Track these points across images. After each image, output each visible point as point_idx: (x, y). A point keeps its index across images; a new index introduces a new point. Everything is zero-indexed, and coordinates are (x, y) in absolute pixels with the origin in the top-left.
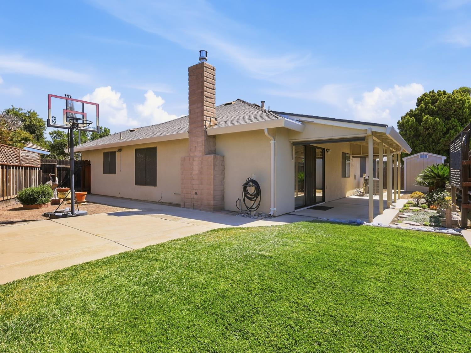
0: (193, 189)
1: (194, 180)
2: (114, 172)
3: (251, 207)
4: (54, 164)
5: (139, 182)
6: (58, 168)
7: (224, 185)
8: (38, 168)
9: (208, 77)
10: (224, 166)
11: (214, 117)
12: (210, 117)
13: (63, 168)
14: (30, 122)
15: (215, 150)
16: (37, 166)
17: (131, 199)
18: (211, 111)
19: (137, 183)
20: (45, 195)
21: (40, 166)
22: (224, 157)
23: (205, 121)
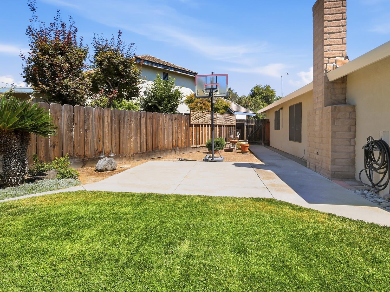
0: (316, 148)
1: (316, 137)
2: (279, 129)
3: (378, 184)
4: (244, 123)
5: (291, 138)
6: (247, 126)
7: (355, 146)
8: (234, 126)
9: (331, 8)
10: (355, 119)
11: (343, 56)
12: (335, 57)
13: (249, 125)
14: (266, 94)
15: (346, 98)
16: (233, 124)
17: (288, 153)
18: (337, 49)
19: (291, 139)
20: (218, 144)
21: (235, 124)
22: (354, 107)
23: (326, 64)
